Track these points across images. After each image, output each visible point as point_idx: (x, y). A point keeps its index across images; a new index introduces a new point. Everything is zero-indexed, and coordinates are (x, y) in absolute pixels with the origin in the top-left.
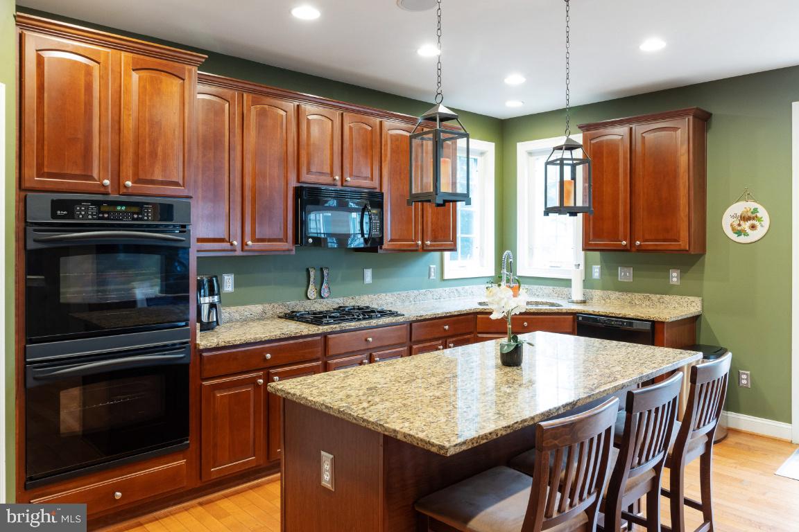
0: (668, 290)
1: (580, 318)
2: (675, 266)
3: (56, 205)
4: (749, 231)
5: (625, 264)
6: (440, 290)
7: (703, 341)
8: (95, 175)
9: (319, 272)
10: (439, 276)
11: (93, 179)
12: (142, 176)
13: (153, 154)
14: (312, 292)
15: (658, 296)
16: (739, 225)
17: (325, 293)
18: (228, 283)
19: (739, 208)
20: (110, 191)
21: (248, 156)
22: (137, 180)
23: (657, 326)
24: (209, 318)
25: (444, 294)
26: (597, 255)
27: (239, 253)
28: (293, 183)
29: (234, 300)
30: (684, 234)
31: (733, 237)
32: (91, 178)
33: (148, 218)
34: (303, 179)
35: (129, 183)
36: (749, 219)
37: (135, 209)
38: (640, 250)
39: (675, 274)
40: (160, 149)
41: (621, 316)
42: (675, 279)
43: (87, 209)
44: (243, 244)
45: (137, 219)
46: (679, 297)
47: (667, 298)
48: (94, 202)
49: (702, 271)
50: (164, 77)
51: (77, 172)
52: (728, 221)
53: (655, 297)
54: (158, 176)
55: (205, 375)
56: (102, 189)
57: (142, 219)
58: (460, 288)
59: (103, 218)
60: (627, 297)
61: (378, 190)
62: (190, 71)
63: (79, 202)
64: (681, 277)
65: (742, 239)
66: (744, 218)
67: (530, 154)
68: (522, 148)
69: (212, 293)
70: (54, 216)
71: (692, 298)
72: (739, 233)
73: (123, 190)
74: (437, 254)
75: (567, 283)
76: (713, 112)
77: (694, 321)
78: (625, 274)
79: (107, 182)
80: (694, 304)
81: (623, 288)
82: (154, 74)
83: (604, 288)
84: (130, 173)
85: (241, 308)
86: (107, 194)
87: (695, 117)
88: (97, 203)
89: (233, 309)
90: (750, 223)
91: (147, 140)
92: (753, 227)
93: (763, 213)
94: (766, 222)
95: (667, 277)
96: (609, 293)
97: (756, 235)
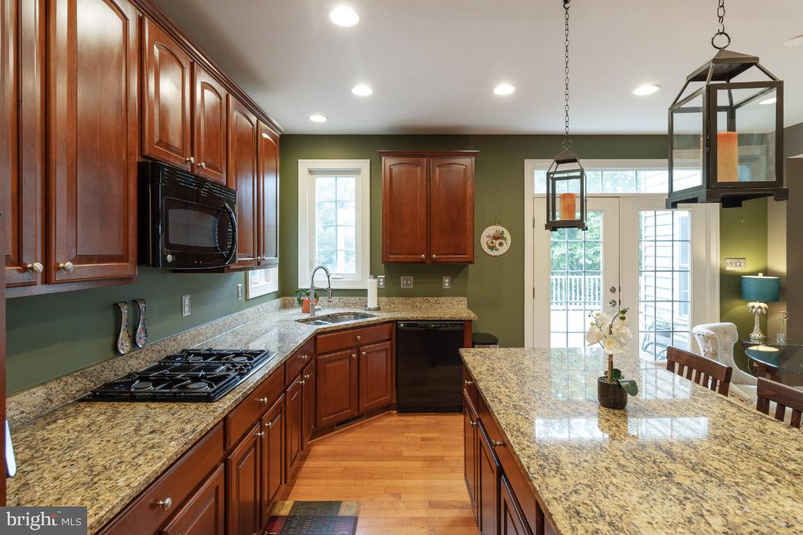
0: (442, 293)
1: (402, 325)
2: (447, 274)
4: (498, 247)
5: (406, 274)
6: (246, 312)
9: (133, 309)
10: (244, 296)
14: (124, 343)
15: (436, 298)
16: (492, 243)
17: (140, 338)
19: (491, 230)
25: (250, 316)
27: (40, 288)
30: (469, 248)
31: (488, 251)
36: (498, 238)
39: (447, 281)
41: (437, 319)
42: (447, 285)
44: (50, 268)
46: (450, 298)
47: (442, 299)
49: (467, 278)
52: (484, 240)
53: (432, 300)
58: (260, 307)
60: (409, 300)
64: (451, 283)
65: (493, 253)
66: (496, 238)
67: (311, 172)
68: (303, 166)
71: (461, 298)
72: (492, 248)
78: (406, 282)
80: (462, 302)
81: (405, 294)
83: (390, 296)
90: (498, 241)
92: (501, 244)
93: (507, 235)
94: (509, 241)
95: (442, 283)
96: (394, 299)
97: (503, 250)
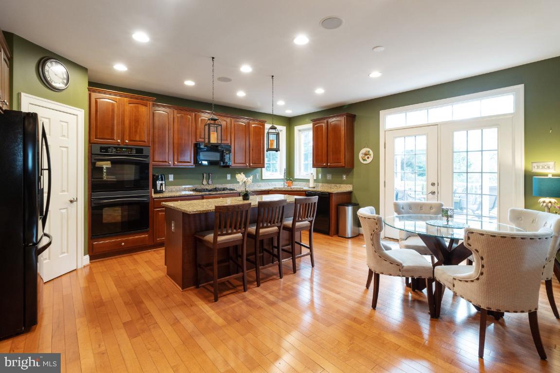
0: (342, 182)
2: (345, 173)
3: (101, 148)
5: (329, 173)
6: (260, 183)
7: (353, 201)
8: (115, 139)
9: (208, 175)
10: (260, 178)
11: (114, 140)
12: (132, 139)
13: (136, 132)
14: (205, 182)
16: (364, 157)
17: (210, 182)
18: (171, 178)
19: (364, 151)
20: (120, 143)
21: (176, 132)
22: (130, 141)
23: (331, 195)
24: (160, 188)
25: (262, 185)
26: (320, 169)
27: (172, 166)
28: (194, 142)
29: (172, 184)
30: (343, 160)
31: (362, 161)
32: (113, 139)
33: (134, 152)
34: (197, 141)
35: (127, 141)
36: (367, 155)
37: (130, 150)
38: (330, 167)
39: (344, 176)
40: (138, 130)
42: (344, 178)
43: (112, 150)
44: (174, 163)
45: (130, 153)
46: (345, 184)
47: (342, 185)
48: (114, 148)
49: (353, 175)
50: (140, 106)
51: (109, 138)
52: (361, 155)
53: (338, 185)
54: (138, 139)
55: (155, 207)
56: (117, 143)
57: (132, 153)
58: (269, 183)
59: (118, 153)
60: (329, 185)
61: (229, 145)
62: (149, 103)
63: (110, 147)
64: (346, 177)
65: (365, 162)
66: (366, 154)
67: (300, 131)
68: (297, 128)
69: (162, 180)
70: (101, 152)
71: (350, 185)
72: (364, 160)
73: (125, 144)
74: (259, 169)
75: (308, 181)
76: (357, 115)
77: (350, 193)
78: (329, 177)
79: (119, 141)
80: (350, 187)
81: (328, 182)
82: (136, 105)
83: (323, 183)
84: (128, 138)
85: (176, 187)
86: (119, 145)
87: (347, 116)
88: (116, 148)
89: (173, 187)
90: (367, 156)
91: (134, 127)
92: (368, 158)
93: (371, 152)
94: (372, 156)
95: (342, 177)
96: (324, 184)
97: (369, 161)
